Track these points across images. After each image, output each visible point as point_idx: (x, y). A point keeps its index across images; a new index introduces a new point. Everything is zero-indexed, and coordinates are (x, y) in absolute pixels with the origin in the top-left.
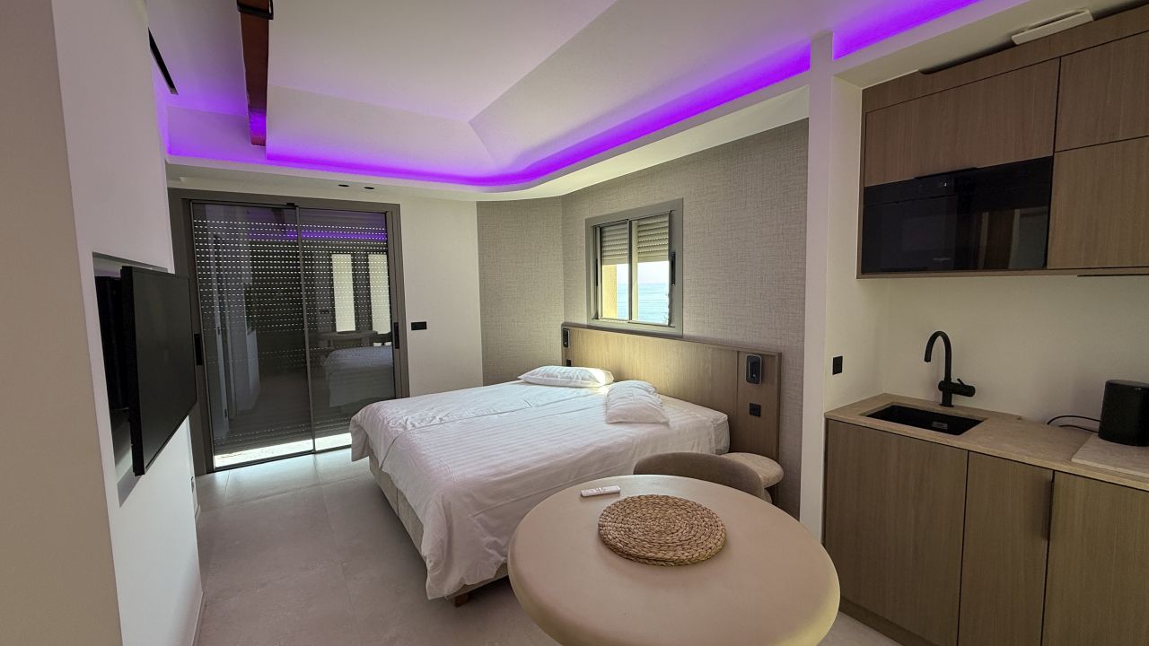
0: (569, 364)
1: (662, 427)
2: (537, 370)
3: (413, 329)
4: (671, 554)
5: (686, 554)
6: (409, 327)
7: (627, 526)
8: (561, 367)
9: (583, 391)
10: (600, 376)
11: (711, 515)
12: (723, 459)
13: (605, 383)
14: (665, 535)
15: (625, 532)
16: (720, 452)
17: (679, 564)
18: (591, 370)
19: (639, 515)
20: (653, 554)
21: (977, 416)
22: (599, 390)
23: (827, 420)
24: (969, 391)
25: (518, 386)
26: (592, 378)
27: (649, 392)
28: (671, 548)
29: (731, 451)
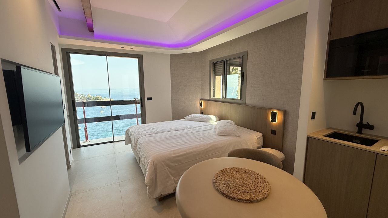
0: (202, 113)
1: (238, 138)
2: (191, 115)
3: (147, 100)
4: (249, 197)
5: (256, 197)
6: (146, 99)
7: (226, 182)
8: (200, 115)
9: (208, 123)
10: (213, 118)
11: (261, 177)
12: (260, 150)
13: (215, 120)
14: (244, 187)
15: (226, 185)
16: (259, 148)
17: (253, 202)
18: (210, 116)
19: (230, 177)
20: (241, 197)
21: (376, 138)
22: (213, 123)
23: (308, 138)
24: (371, 127)
25: (184, 121)
26: (210, 119)
27: (232, 124)
28: (248, 194)
29: (263, 147)
